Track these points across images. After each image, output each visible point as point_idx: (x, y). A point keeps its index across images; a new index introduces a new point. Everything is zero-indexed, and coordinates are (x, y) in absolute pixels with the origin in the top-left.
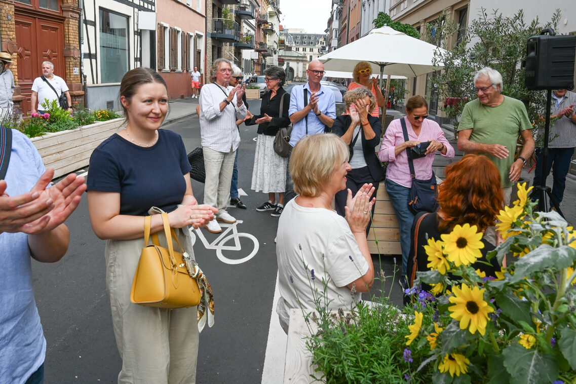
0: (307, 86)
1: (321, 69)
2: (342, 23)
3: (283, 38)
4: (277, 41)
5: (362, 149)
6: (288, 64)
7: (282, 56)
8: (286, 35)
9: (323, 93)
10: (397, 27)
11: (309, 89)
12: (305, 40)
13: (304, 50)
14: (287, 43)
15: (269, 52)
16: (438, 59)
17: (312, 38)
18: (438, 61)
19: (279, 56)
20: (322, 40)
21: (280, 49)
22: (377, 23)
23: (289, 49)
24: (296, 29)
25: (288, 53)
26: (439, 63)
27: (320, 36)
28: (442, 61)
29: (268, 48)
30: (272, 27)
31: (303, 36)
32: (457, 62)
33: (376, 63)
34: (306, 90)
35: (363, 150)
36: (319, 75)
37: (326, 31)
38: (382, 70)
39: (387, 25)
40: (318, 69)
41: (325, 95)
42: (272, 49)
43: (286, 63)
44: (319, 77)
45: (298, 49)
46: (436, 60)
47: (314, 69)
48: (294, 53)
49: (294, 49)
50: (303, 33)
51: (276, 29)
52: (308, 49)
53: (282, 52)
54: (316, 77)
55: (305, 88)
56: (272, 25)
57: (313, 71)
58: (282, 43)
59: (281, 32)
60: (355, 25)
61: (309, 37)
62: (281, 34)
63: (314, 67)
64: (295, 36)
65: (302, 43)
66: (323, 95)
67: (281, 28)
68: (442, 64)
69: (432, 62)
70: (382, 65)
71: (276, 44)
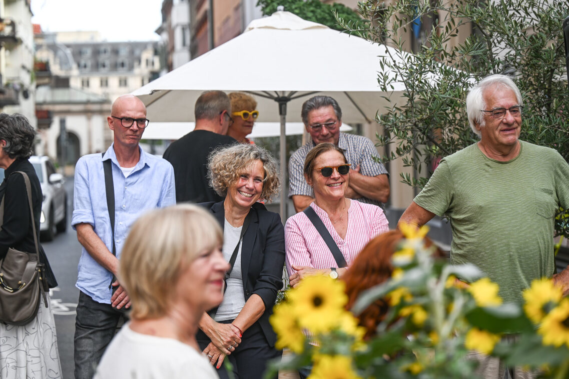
0: (111, 154)
1: (138, 115)
2: (199, 7)
3: (44, 55)
4: (30, 65)
5: (241, 277)
6: (63, 122)
7: (44, 103)
8: (54, 48)
9: (146, 166)
10: (312, 11)
11: (115, 161)
12: (104, 58)
13: (104, 83)
14: (56, 70)
15: (10, 93)
16: (392, 75)
17: (124, 53)
18: (390, 78)
19: (38, 104)
20: (147, 55)
21: (38, 86)
22: (267, 6)
23: (63, 83)
24: (79, 32)
25: (61, 95)
26: (393, 84)
27: (143, 46)
28: (399, 78)
29: (7, 85)
30: (14, 30)
31: (97, 49)
32: (432, 79)
33: (267, 95)
34: (108, 163)
35: (243, 279)
36: (135, 127)
37: (159, 31)
38: (282, 112)
39: (285, 10)
40: (131, 114)
41: (153, 173)
42: (18, 87)
43: (56, 121)
44: (135, 131)
45: (86, 83)
46: (386, 78)
47: (123, 115)
48: (76, 91)
49: (75, 83)
50: (99, 39)
51: (24, 33)
52: (114, 81)
53: (43, 94)
54: (129, 132)
55: (106, 158)
56: (13, 24)
57: (121, 119)
58: (41, 70)
59: (40, 41)
60: (231, 12)
61: (115, 49)
62: (38, 47)
63: (123, 111)
64: (78, 51)
65: (97, 66)
66: (147, 172)
67: (38, 32)
68: (400, 87)
69: (379, 81)
70: (283, 100)
71: (29, 71)
